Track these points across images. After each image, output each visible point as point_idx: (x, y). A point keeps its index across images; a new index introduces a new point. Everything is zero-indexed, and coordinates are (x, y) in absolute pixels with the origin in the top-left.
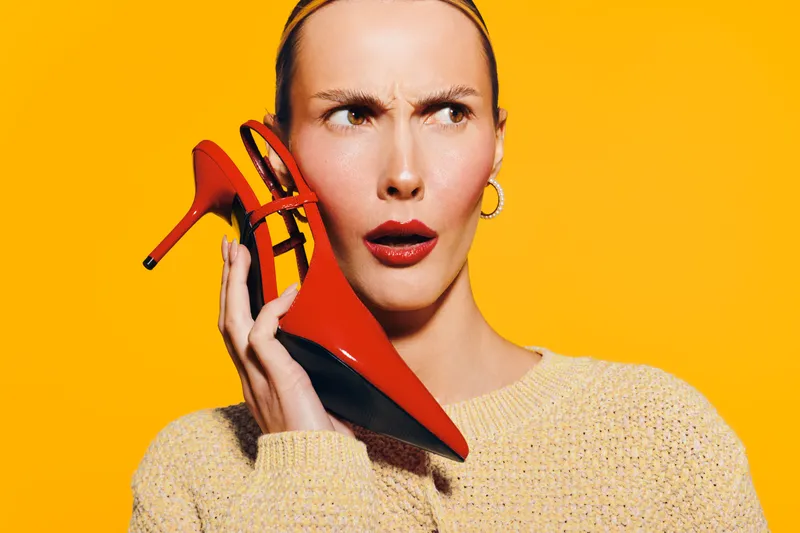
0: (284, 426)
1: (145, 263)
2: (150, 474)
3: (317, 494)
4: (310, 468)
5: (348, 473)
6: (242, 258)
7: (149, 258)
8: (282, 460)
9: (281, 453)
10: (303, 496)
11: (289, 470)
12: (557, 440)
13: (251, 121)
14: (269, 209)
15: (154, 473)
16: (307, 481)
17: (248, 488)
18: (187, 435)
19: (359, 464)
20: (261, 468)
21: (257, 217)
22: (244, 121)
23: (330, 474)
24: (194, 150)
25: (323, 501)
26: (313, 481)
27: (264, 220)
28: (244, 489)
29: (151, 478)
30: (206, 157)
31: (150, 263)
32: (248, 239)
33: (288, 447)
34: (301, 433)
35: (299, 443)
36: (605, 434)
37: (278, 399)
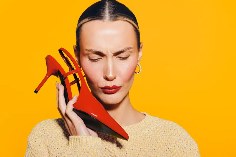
0: (76, 134)
1: (35, 92)
2: (34, 138)
3: (86, 153)
4: (84, 146)
5: (95, 148)
6: (62, 88)
7: (36, 90)
8: (76, 143)
9: (76, 141)
10: (82, 154)
11: (78, 146)
12: (150, 141)
13: (61, 48)
14: (69, 74)
15: (35, 138)
16: (83, 150)
17: (67, 151)
18: (45, 128)
19: (98, 145)
20: (71, 145)
21: (65, 77)
22: (59, 48)
23: (90, 148)
24: (46, 58)
25: (87, 156)
26: (85, 150)
27: (67, 77)
28: (66, 151)
29: (34, 140)
30: (49, 60)
31: (36, 92)
32: (63, 83)
33: (78, 140)
34: (81, 136)
35: (81, 139)
36: (162, 141)
37: (75, 128)
